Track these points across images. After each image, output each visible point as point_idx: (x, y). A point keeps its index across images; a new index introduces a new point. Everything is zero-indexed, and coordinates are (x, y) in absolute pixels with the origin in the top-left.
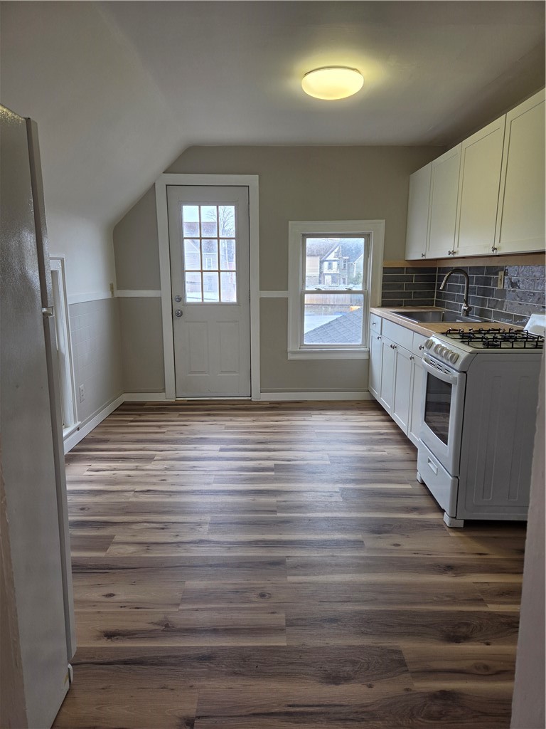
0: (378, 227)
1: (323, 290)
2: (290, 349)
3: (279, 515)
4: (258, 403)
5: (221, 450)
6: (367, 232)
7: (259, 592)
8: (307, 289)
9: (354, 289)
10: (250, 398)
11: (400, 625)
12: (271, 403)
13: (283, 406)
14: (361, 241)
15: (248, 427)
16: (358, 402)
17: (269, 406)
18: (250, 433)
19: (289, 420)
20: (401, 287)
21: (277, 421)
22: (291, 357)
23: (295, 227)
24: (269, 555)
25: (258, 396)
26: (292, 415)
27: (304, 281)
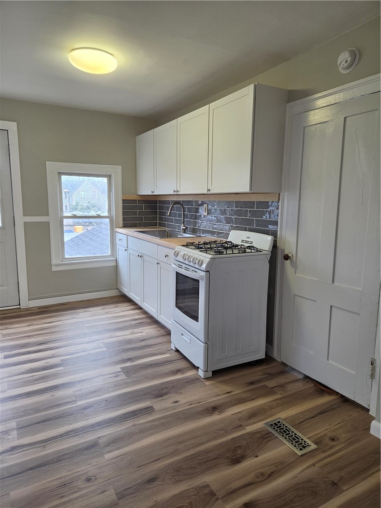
0: (117, 171)
1: (78, 215)
2: (54, 262)
3: (79, 403)
4: (27, 309)
5: (6, 357)
6: (109, 174)
7: (84, 477)
8: (64, 215)
9: (102, 215)
10: (19, 307)
11: (200, 464)
12: (39, 308)
13: (51, 309)
14: (105, 180)
15: (25, 332)
16: (111, 298)
17: (38, 311)
18: (28, 337)
19: (60, 321)
20: (135, 213)
21: (50, 323)
22: (54, 269)
23: (52, 167)
24: (82, 441)
25: (26, 303)
26: (61, 315)
27: (62, 209)
